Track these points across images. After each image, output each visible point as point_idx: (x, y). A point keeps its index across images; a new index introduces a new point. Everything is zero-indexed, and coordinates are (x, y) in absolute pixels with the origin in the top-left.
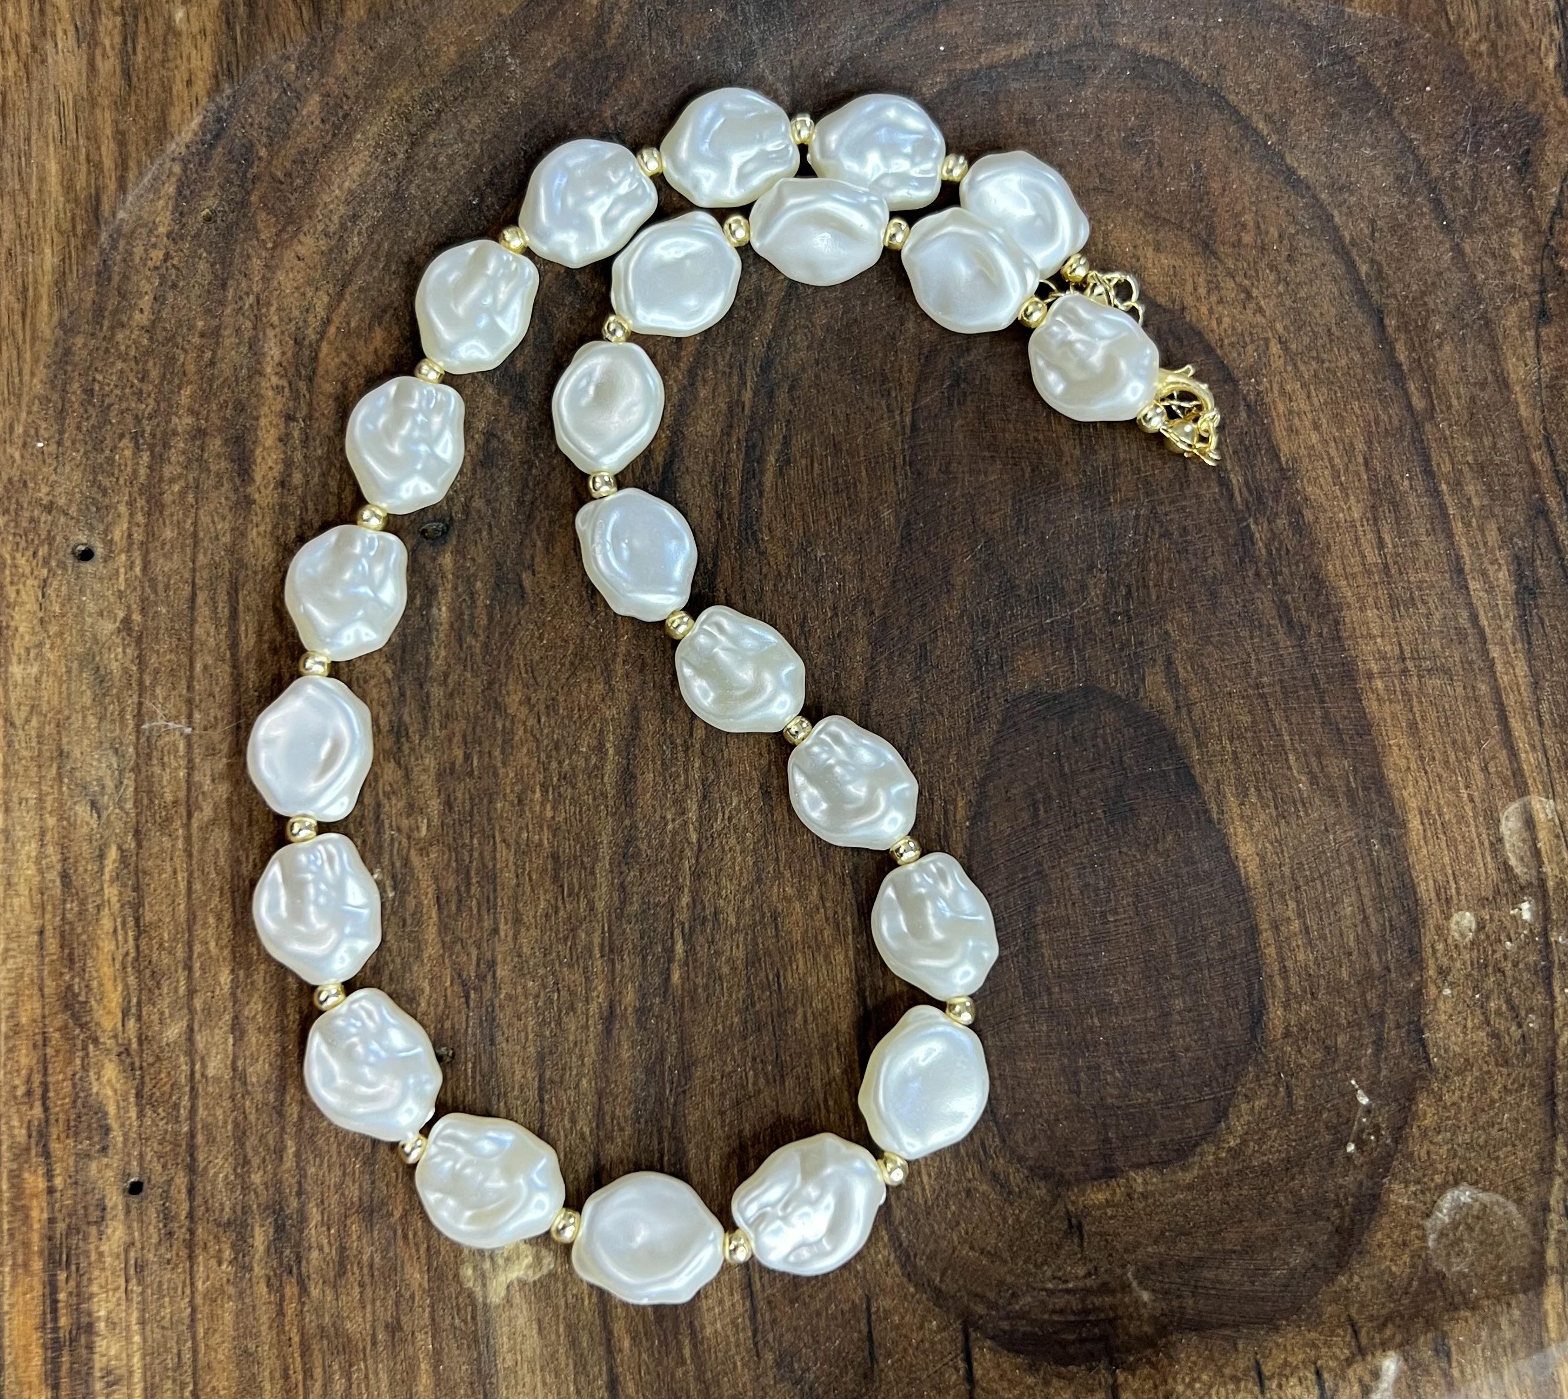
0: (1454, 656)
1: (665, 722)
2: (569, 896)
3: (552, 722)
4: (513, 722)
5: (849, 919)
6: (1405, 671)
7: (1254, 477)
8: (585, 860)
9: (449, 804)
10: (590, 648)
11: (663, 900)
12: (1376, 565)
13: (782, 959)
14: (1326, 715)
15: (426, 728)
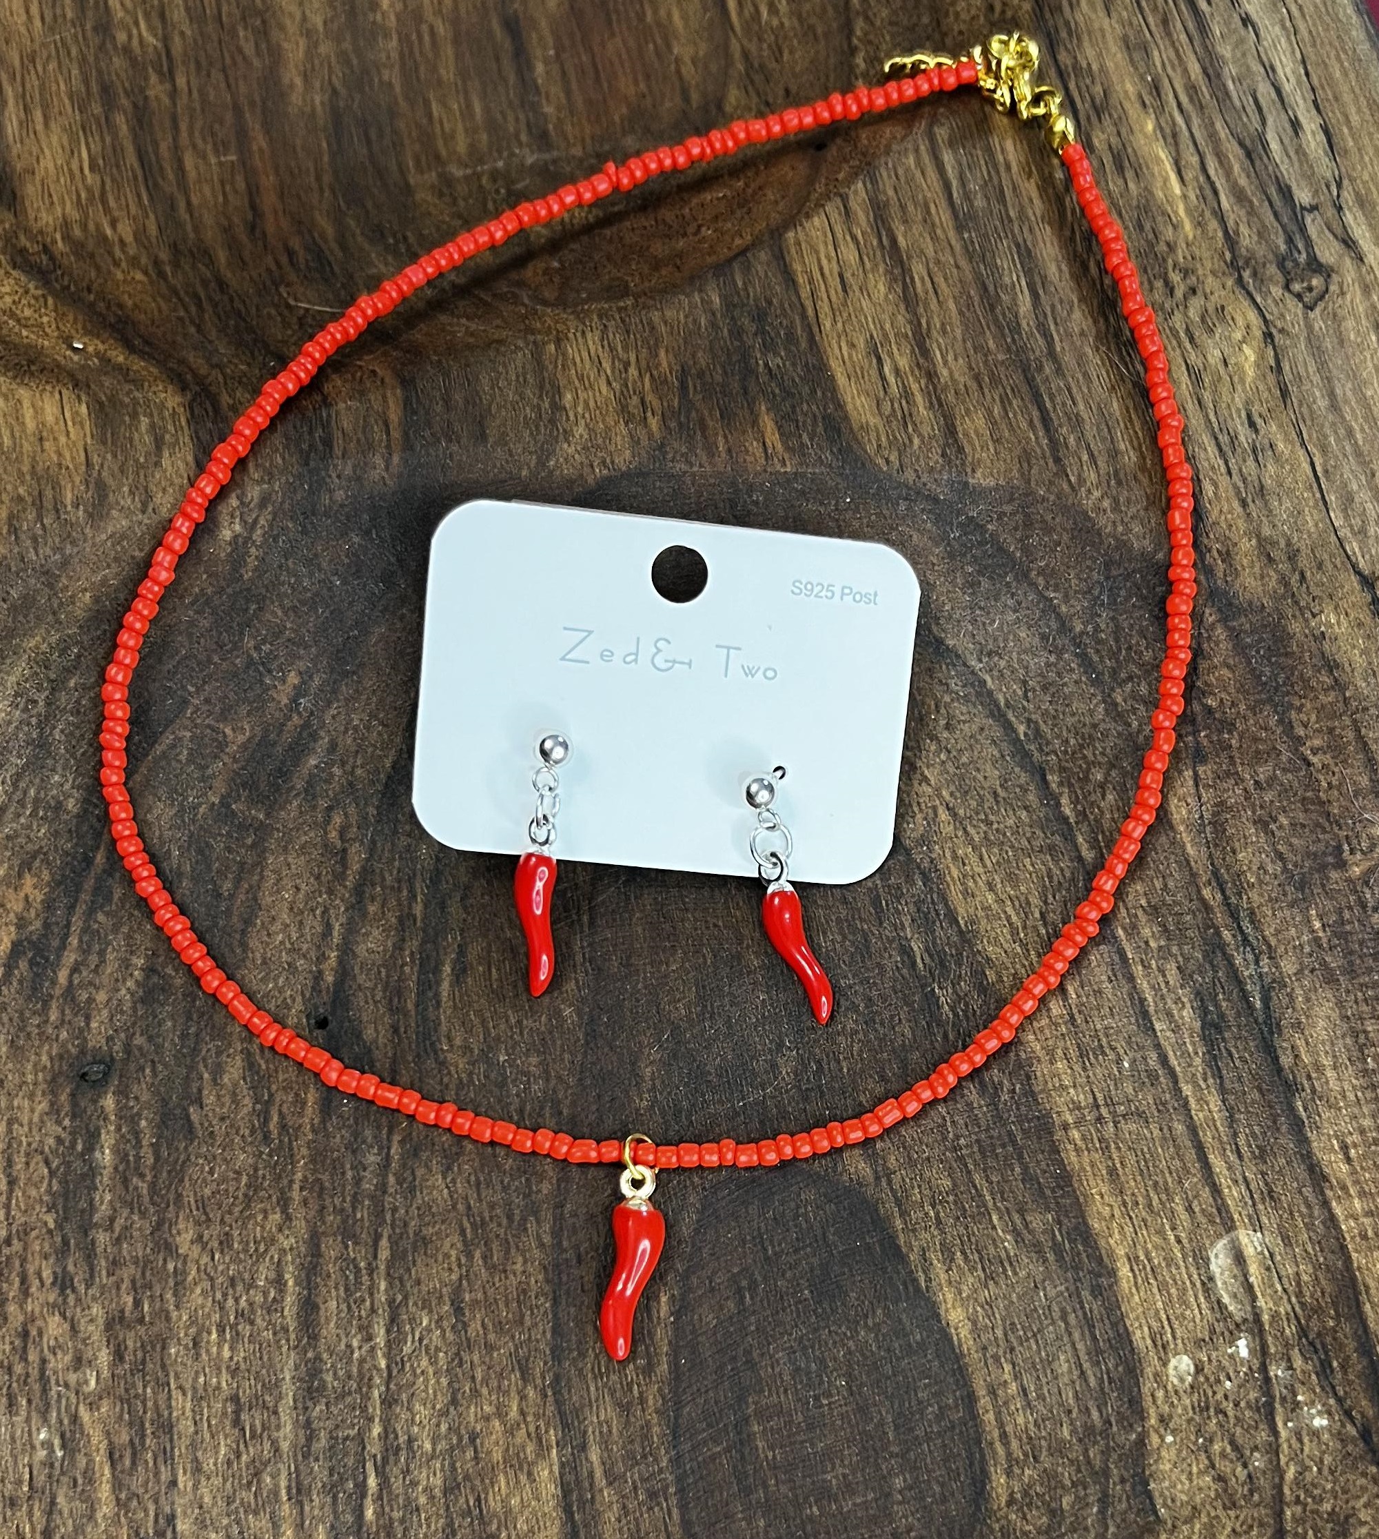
0: (1146, 1099)
1: (347, 1247)
2: (253, 1437)
3: (227, 1259)
4: (185, 1262)
5: (552, 1432)
6: (1100, 1119)
7: (934, 943)
8: (267, 1398)
9: (118, 1355)
10: (264, 1177)
11: (352, 1433)
12: (1062, 1016)
13: (483, 1482)
14: (1025, 1169)
15: (92, 1276)
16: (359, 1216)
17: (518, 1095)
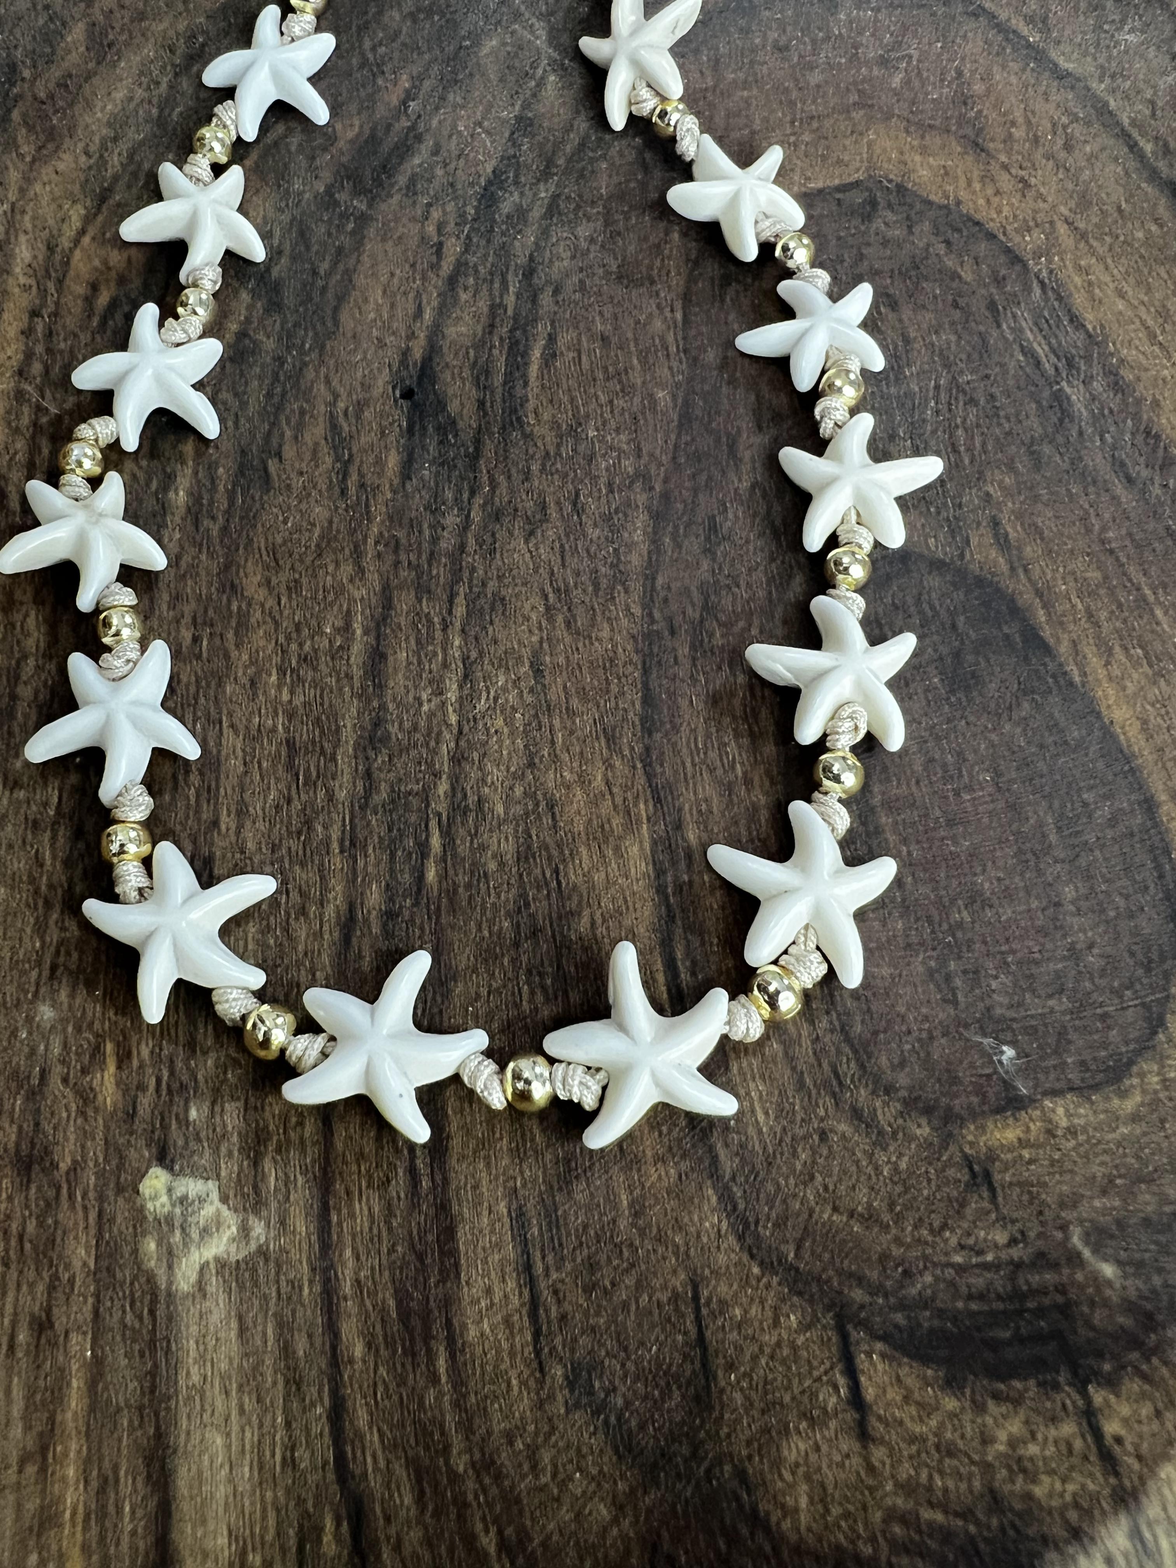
1: (420, 602)
2: (305, 785)
4: (249, 605)
5: (641, 806)
10: (338, 530)
11: (416, 789)
13: (562, 852)
16: (434, 572)
17: (607, 469)
